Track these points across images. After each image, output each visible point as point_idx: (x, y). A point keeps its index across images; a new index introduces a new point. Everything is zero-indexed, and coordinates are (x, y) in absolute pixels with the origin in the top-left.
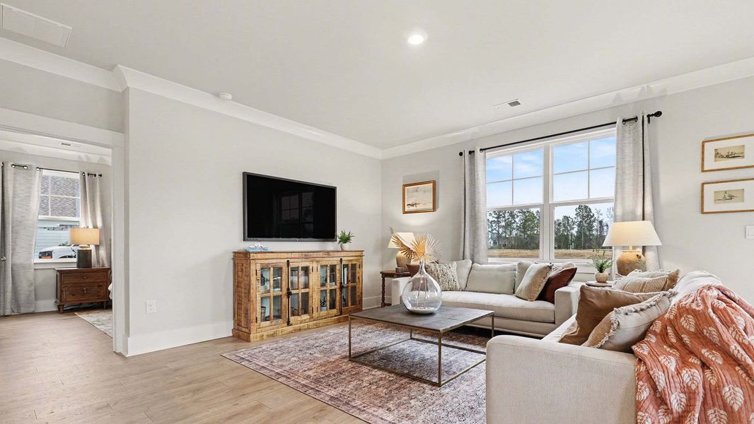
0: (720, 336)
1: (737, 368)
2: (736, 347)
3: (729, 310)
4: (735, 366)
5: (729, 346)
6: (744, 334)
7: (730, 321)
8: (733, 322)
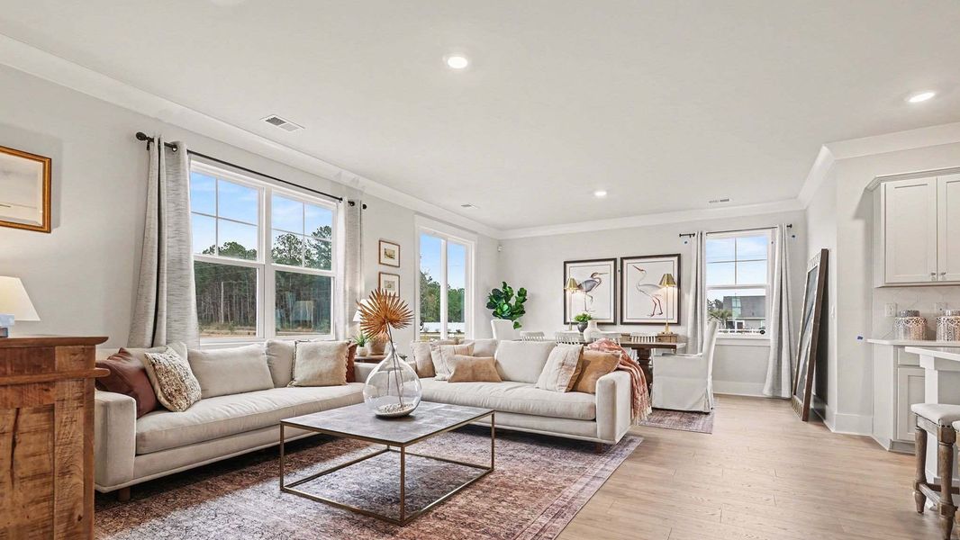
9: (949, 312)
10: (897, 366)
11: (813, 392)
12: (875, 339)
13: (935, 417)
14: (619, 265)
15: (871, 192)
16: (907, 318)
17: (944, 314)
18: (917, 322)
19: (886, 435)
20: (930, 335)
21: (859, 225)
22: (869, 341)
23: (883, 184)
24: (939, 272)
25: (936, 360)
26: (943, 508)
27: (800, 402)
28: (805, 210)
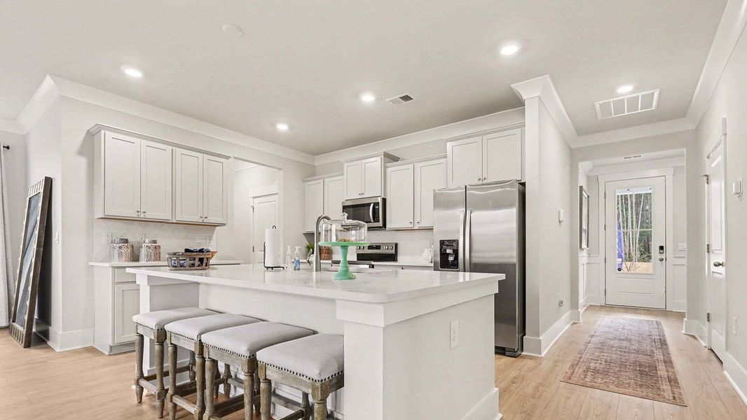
9: (147, 241)
10: (115, 283)
11: (36, 317)
12: (95, 262)
13: (153, 324)
15: (92, 136)
16: (120, 245)
17: (144, 242)
18: (127, 248)
19: (105, 341)
20: (135, 257)
21: (83, 161)
22: (90, 264)
23: (103, 132)
24: (142, 211)
25: (149, 277)
26: (159, 394)
27: (21, 329)
28: (25, 136)
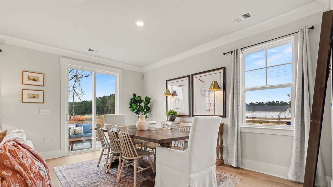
0: (11, 163)
1: (18, 175)
2: (17, 166)
3: (16, 150)
4: (17, 174)
5: (14, 166)
6: (21, 159)
7: (16, 155)
8: (17, 155)
14: (191, 78)
